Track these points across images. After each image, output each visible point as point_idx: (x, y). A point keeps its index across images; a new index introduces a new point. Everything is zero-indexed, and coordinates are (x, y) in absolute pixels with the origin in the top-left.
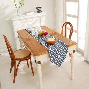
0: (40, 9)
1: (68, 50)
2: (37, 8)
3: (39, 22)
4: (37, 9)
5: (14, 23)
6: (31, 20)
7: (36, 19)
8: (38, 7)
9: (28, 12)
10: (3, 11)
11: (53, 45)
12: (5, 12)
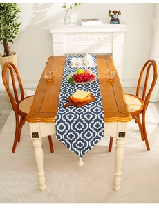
0: (115, 17)
1: (103, 127)
2: (110, 12)
3: (108, 44)
4: (111, 16)
5: (55, 38)
6: (92, 37)
7: (102, 37)
8: (113, 12)
9: (88, 20)
10: (43, 10)
11: (77, 107)
12: (46, 12)
